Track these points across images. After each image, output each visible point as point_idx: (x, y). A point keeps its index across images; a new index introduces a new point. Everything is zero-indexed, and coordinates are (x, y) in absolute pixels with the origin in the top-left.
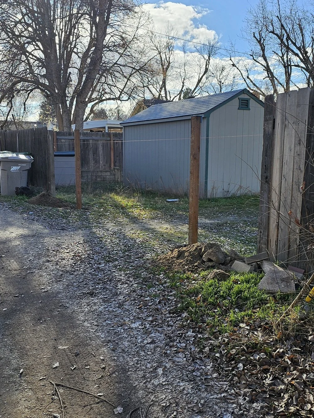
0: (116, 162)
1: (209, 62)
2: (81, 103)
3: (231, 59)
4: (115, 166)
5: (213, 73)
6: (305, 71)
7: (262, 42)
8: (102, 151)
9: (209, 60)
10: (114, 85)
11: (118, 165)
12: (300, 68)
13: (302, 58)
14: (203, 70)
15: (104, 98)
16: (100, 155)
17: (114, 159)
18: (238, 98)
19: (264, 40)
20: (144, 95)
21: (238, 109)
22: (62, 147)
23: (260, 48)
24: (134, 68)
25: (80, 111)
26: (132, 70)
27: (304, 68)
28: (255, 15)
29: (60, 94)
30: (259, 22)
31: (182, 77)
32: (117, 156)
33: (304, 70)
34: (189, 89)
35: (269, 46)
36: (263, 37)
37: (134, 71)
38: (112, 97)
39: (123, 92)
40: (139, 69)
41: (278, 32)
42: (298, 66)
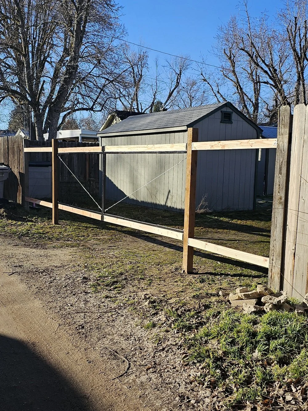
0: (91, 173)
1: (180, 76)
2: (55, 111)
3: (202, 74)
4: (90, 177)
5: (183, 87)
6: (274, 88)
7: (232, 59)
8: (76, 161)
9: (181, 74)
10: (88, 95)
11: (93, 176)
12: (269, 85)
13: (271, 75)
14: (174, 83)
15: (76, 108)
16: (75, 166)
17: (89, 169)
18: (221, 111)
19: (234, 57)
20: (116, 107)
21: (221, 122)
22: (35, 157)
23: (230, 64)
24: (107, 79)
25: (54, 120)
26: (106, 81)
27: (272, 85)
28: (226, 32)
29: (34, 102)
30: (230, 39)
31: (154, 90)
32: (93, 168)
33: (272, 87)
34: (160, 102)
35: (239, 63)
36: (233, 54)
37: (107, 82)
38: (85, 107)
39: (96, 103)
40: (113, 81)
41: (248, 49)
42: (267, 83)
